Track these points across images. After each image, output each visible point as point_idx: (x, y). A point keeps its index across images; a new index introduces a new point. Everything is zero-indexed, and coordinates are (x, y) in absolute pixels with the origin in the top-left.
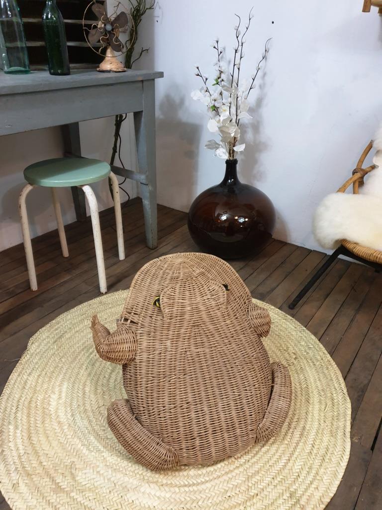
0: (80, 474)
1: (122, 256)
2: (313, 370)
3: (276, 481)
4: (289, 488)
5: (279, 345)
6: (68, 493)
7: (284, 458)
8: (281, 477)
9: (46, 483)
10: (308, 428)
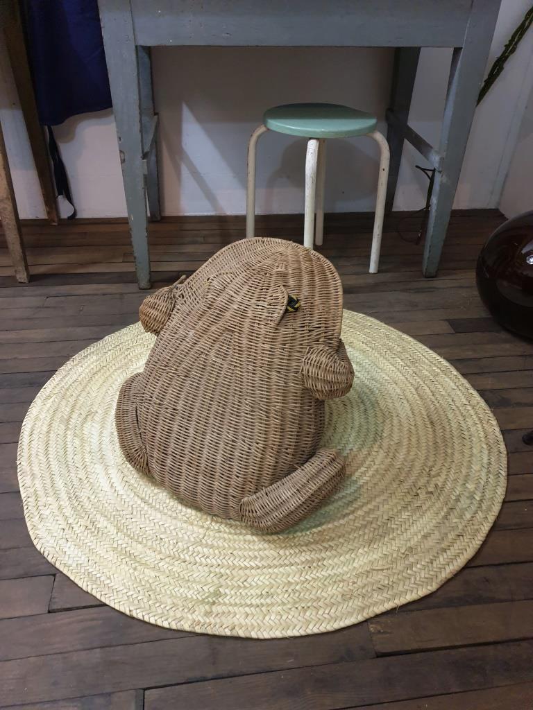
0: (89, 423)
1: (373, 268)
2: (434, 521)
3: (217, 570)
4: (221, 586)
5: (430, 464)
6: (67, 429)
7: (256, 562)
8: (228, 571)
9: (65, 412)
10: (325, 563)
